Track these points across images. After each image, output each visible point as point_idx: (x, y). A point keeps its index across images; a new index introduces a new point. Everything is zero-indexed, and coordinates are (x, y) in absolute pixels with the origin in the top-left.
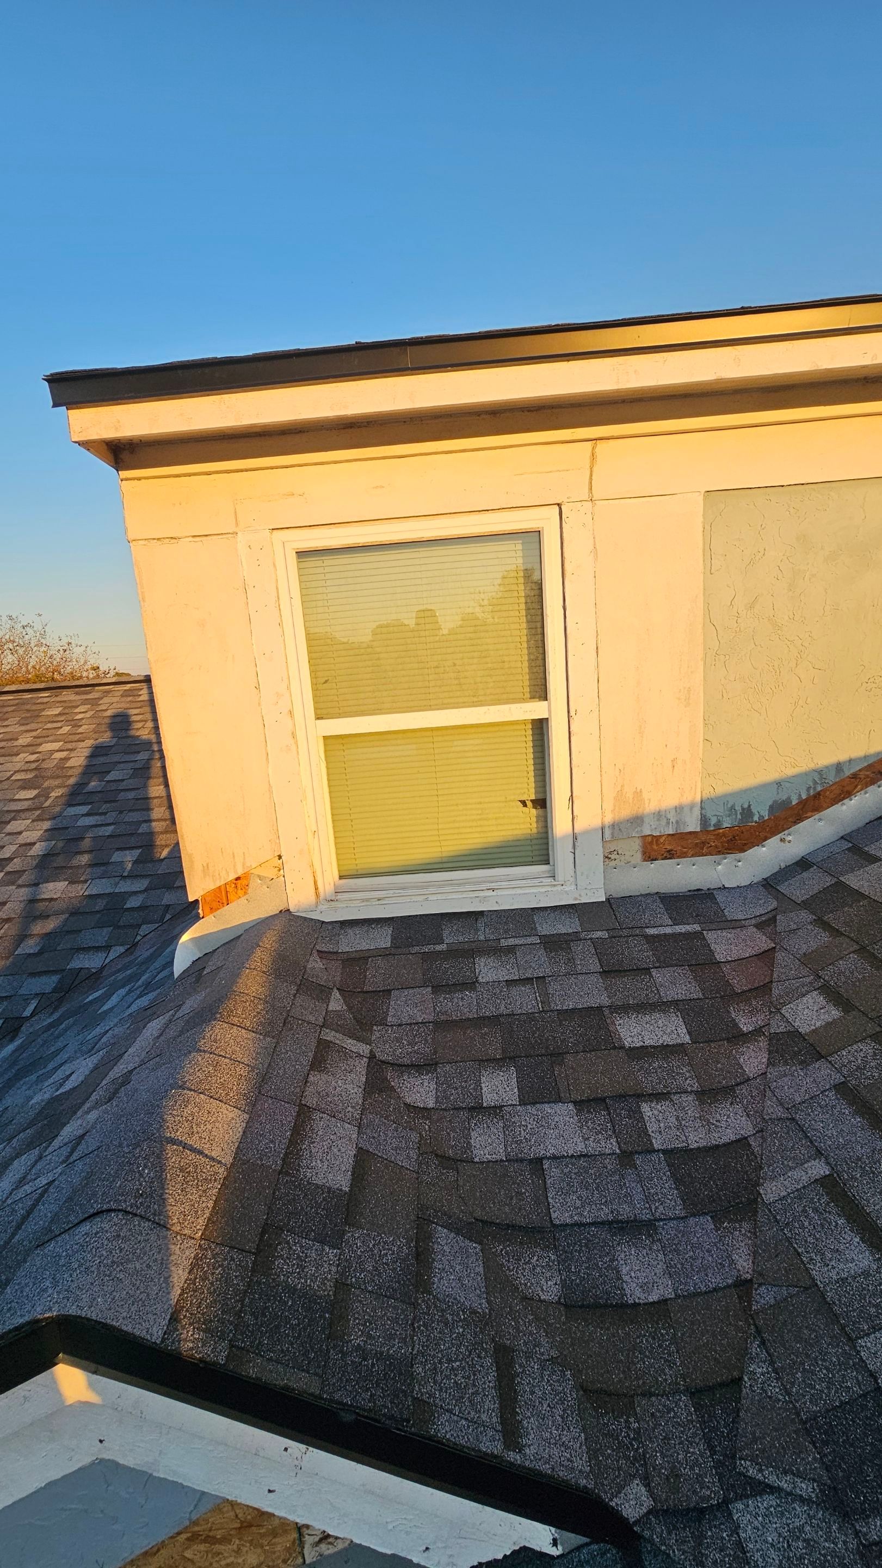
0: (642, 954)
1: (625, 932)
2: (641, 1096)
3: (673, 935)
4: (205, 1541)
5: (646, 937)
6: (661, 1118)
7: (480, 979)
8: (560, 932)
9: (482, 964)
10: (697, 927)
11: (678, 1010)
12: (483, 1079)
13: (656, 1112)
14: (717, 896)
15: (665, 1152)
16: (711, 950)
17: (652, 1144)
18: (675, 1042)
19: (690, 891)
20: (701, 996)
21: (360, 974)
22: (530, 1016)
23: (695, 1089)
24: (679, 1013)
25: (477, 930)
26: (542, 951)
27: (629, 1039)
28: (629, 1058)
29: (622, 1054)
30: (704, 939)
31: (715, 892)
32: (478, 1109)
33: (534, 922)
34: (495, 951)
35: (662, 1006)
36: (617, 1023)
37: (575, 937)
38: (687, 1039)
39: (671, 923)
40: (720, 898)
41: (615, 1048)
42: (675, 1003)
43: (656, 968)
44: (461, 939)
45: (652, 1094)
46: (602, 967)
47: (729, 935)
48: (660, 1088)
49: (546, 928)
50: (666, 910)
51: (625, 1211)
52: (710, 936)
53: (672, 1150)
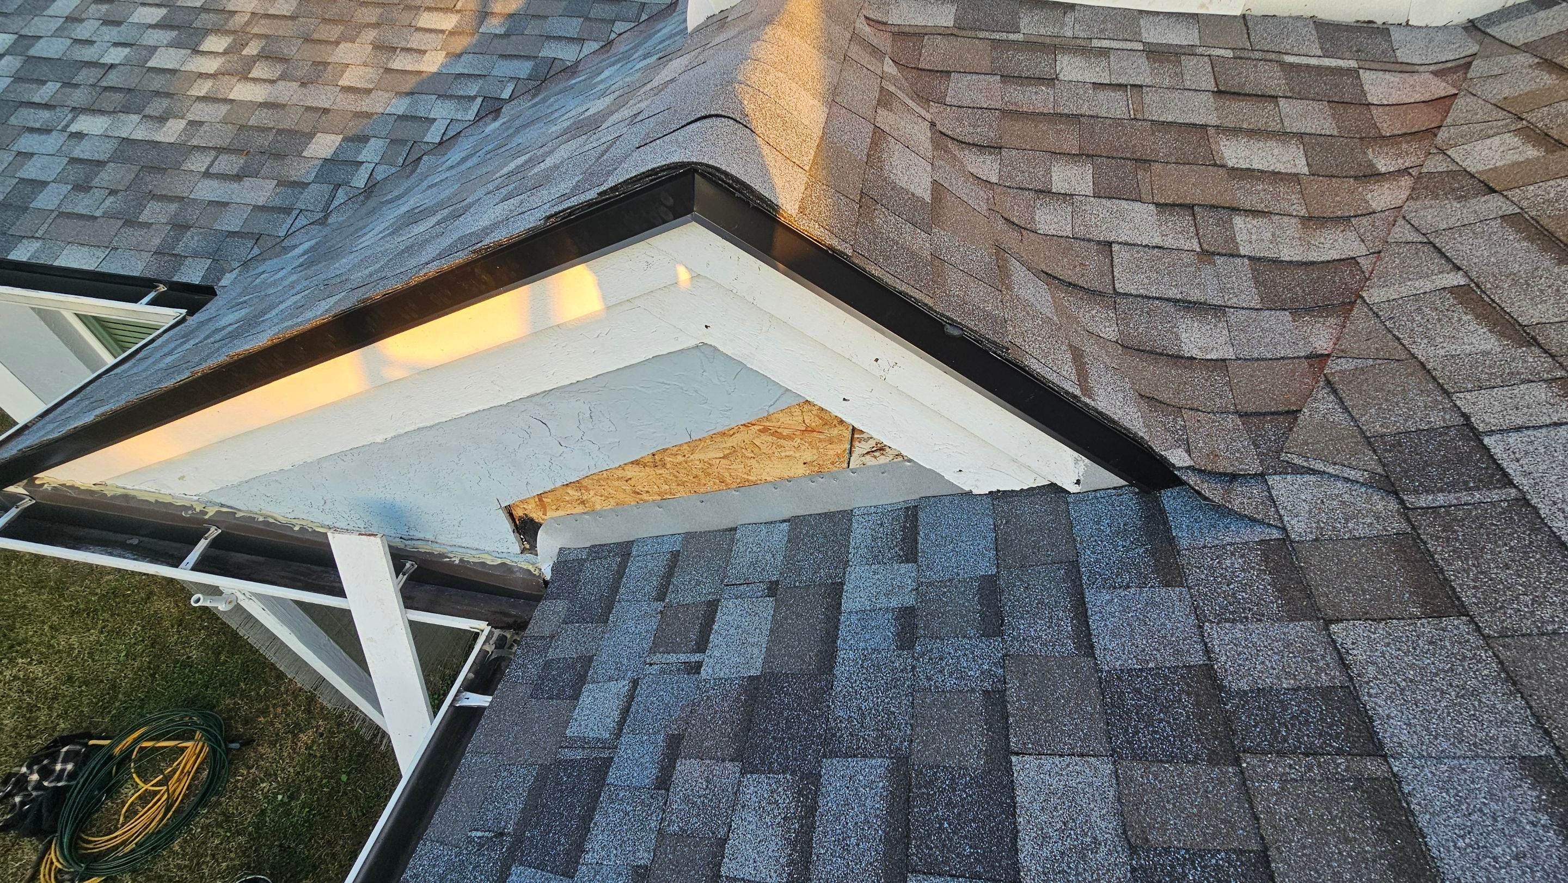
0: (1273, 80)
1: (1257, 55)
2: (1235, 210)
3: (1318, 68)
4: (772, 435)
5: (1282, 64)
6: (1253, 231)
7: (1061, 77)
8: (1170, 42)
9: (1065, 63)
10: (1353, 64)
11: (1302, 143)
12: (1053, 169)
13: (1250, 226)
14: (1392, 33)
15: (1250, 258)
16: (1363, 91)
17: (1238, 249)
18: (1289, 171)
19: (1358, 21)
20: (1335, 133)
21: (914, 51)
22: (1117, 122)
23: (1302, 214)
24: (1302, 147)
25: (1063, 25)
26: (1144, 59)
27: (1234, 160)
28: (1230, 176)
29: (1221, 171)
30: (1358, 77)
31: (1391, 28)
32: (1045, 192)
33: (1139, 26)
34: (1083, 50)
35: (1283, 136)
36: (1222, 144)
37: (1190, 51)
38: (1305, 170)
39: (1319, 53)
40: (1396, 35)
41: (1215, 165)
42: (1300, 136)
43: (1286, 97)
44: (1042, 31)
45: (1250, 211)
46: (1217, 85)
47: (1392, 79)
48: (1261, 207)
49: (1153, 34)
50: (1320, 38)
51: (1195, 295)
52: (1366, 76)
53: (1259, 259)
